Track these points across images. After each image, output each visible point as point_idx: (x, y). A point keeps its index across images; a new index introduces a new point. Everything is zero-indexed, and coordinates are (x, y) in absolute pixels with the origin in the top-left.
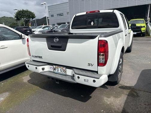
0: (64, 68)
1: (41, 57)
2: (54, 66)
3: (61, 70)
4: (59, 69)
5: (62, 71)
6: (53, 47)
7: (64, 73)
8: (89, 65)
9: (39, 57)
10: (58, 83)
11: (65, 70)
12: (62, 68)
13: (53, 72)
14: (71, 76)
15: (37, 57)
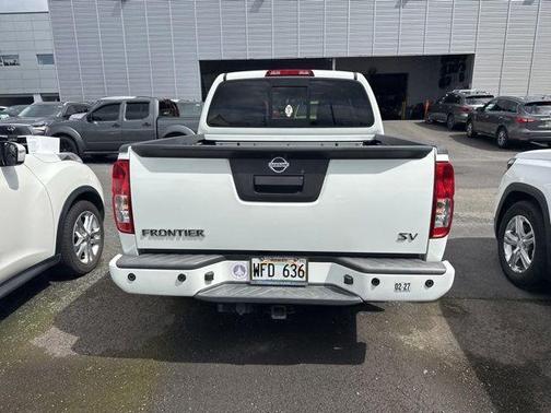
0: (300, 263)
1: (199, 233)
2: (256, 261)
3: (285, 270)
4: (279, 267)
5: (292, 273)
6: (261, 191)
7: (297, 278)
8: (403, 237)
9: (189, 233)
10: (284, 317)
11: (304, 268)
12: (290, 261)
13: (248, 284)
14: (325, 285)
15: (177, 233)
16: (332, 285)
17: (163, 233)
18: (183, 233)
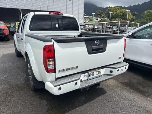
1: (77, 67)
2: (90, 72)
4: (95, 73)
5: (98, 73)
6: (93, 51)
7: (99, 75)
9: (74, 68)
11: (100, 71)
12: (97, 70)
13: (88, 80)
14: (104, 74)
15: (70, 69)
16: (105, 74)
17: (66, 70)
18: (72, 68)
